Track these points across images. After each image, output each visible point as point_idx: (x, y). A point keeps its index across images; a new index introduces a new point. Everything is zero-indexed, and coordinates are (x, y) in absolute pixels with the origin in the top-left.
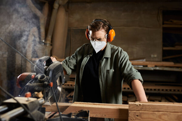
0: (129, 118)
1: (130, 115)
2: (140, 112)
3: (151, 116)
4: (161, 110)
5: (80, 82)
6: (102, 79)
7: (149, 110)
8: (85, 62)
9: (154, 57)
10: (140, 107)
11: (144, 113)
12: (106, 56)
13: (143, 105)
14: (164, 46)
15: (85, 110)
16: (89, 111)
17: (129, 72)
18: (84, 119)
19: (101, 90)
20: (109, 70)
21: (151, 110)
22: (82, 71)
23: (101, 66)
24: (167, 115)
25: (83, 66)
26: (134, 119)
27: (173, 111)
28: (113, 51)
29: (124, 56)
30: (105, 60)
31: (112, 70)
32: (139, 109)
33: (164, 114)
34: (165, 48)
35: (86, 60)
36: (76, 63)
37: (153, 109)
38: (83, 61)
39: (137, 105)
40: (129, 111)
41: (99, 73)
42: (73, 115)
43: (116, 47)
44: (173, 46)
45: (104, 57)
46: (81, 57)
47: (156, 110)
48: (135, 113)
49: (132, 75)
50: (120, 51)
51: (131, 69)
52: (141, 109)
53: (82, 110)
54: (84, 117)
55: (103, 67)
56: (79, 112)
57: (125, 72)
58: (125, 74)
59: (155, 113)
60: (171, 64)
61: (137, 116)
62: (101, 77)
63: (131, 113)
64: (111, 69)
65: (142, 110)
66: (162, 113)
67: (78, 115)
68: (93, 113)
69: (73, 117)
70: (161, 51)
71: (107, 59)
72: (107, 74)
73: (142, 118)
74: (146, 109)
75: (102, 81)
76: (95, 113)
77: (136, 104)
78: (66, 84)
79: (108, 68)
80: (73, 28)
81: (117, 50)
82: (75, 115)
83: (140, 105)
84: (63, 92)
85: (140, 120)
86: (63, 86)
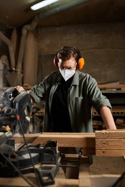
0: (96, 146)
1: (97, 143)
2: (107, 140)
3: (118, 144)
5: (50, 110)
6: (71, 106)
7: (115, 138)
8: (53, 90)
10: (107, 135)
13: (109, 133)
15: (52, 140)
16: (56, 142)
17: (98, 99)
18: (53, 150)
19: (71, 118)
20: (78, 98)
21: (117, 138)
22: (51, 100)
23: (70, 94)
25: (51, 95)
26: (101, 147)
28: (81, 78)
29: (92, 83)
30: (73, 87)
31: (81, 98)
32: (105, 137)
35: (54, 88)
36: (45, 91)
37: (119, 136)
38: (52, 89)
39: (104, 133)
40: (96, 140)
41: (68, 101)
42: (41, 145)
43: (84, 74)
45: (72, 84)
46: (49, 86)
47: (122, 137)
48: (102, 141)
49: (100, 102)
50: (88, 78)
51: (99, 95)
52: (107, 137)
53: (50, 141)
54: (52, 147)
55: (72, 95)
56: (47, 142)
57: (94, 99)
58: (93, 101)
59: (121, 140)
61: (104, 144)
62: (69, 104)
63: (97, 141)
64: (79, 96)
65: (109, 138)
67: (46, 146)
68: (61, 143)
69: (42, 147)
71: (75, 86)
72: (76, 102)
73: (108, 146)
74: (112, 137)
76: (63, 143)
77: (102, 133)
78: (39, 111)
79: (77, 95)
80: (44, 54)
81: (85, 77)
82: (44, 146)
83: (106, 133)
84: (37, 120)
85: (107, 148)
86: (36, 114)
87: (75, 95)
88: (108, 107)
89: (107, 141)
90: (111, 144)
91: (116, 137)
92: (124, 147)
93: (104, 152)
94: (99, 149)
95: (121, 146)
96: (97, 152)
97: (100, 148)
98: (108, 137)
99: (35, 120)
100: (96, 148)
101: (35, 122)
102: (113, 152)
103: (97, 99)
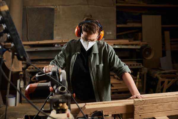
0: (135, 112)
1: (135, 109)
2: (143, 105)
3: (151, 108)
4: (158, 102)
6: (93, 73)
8: (74, 59)
9: (109, 34)
10: (143, 102)
11: (146, 106)
12: (95, 52)
13: (145, 100)
14: (118, 23)
15: (99, 110)
16: (102, 111)
20: (98, 65)
22: (72, 68)
23: (91, 62)
24: (162, 105)
25: (72, 63)
27: (166, 102)
30: (93, 55)
32: (142, 104)
33: (160, 105)
34: (119, 26)
37: (152, 102)
38: (72, 58)
39: (141, 101)
40: (135, 106)
41: (90, 69)
42: (89, 116)
44: (125, 23)
45: (92, 53)
47: (154, 103)
48: (139, 107)
49: (122, 69)
50: (106, 46)
53: (96, 111)
54: (99, 116)
55: (93, 62)
56: (93, 112)
57: (115, 65)
58: (115, 68)
59: (154, 105)
60: (126, 41)
61: (141, 109)
64: (100, 63)
66: (159, 105)
67: (93, 116)
68: (105, 112)
69: (90, 118)
70: (115, 28)
72: (97, 69)
73: (144, 110)
74: (147, 103)
75: (93, 76)
76: (107, 112)
81: (103, 45)
82: (91, 116)
83: (143, 100)
84: (28, 76)
85: (143, 112)
86: (27, 69)
87: (96, 63)
88: (129, 73)
89: (144, 107)
90: (147, 108)
91: (150, 103)
92: (155, 110)
93: (140, 116)
94: (136, 113)
95: (153, 110)
96: (135, 116)
97: (138, 113)
98: (145, 103)
99: (27, 76)
100: (135, 113)
101: (27, 78)
102: (147, 115)
103: (118, 66)
